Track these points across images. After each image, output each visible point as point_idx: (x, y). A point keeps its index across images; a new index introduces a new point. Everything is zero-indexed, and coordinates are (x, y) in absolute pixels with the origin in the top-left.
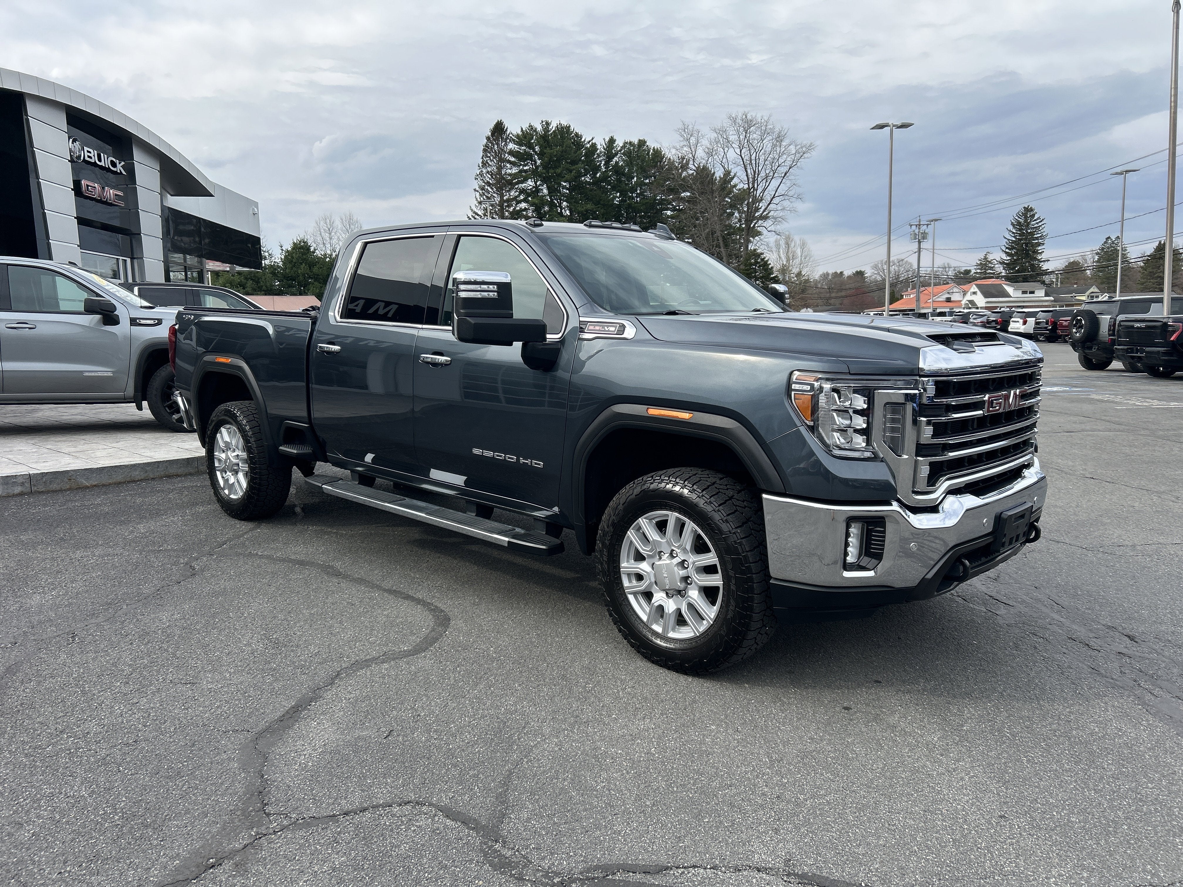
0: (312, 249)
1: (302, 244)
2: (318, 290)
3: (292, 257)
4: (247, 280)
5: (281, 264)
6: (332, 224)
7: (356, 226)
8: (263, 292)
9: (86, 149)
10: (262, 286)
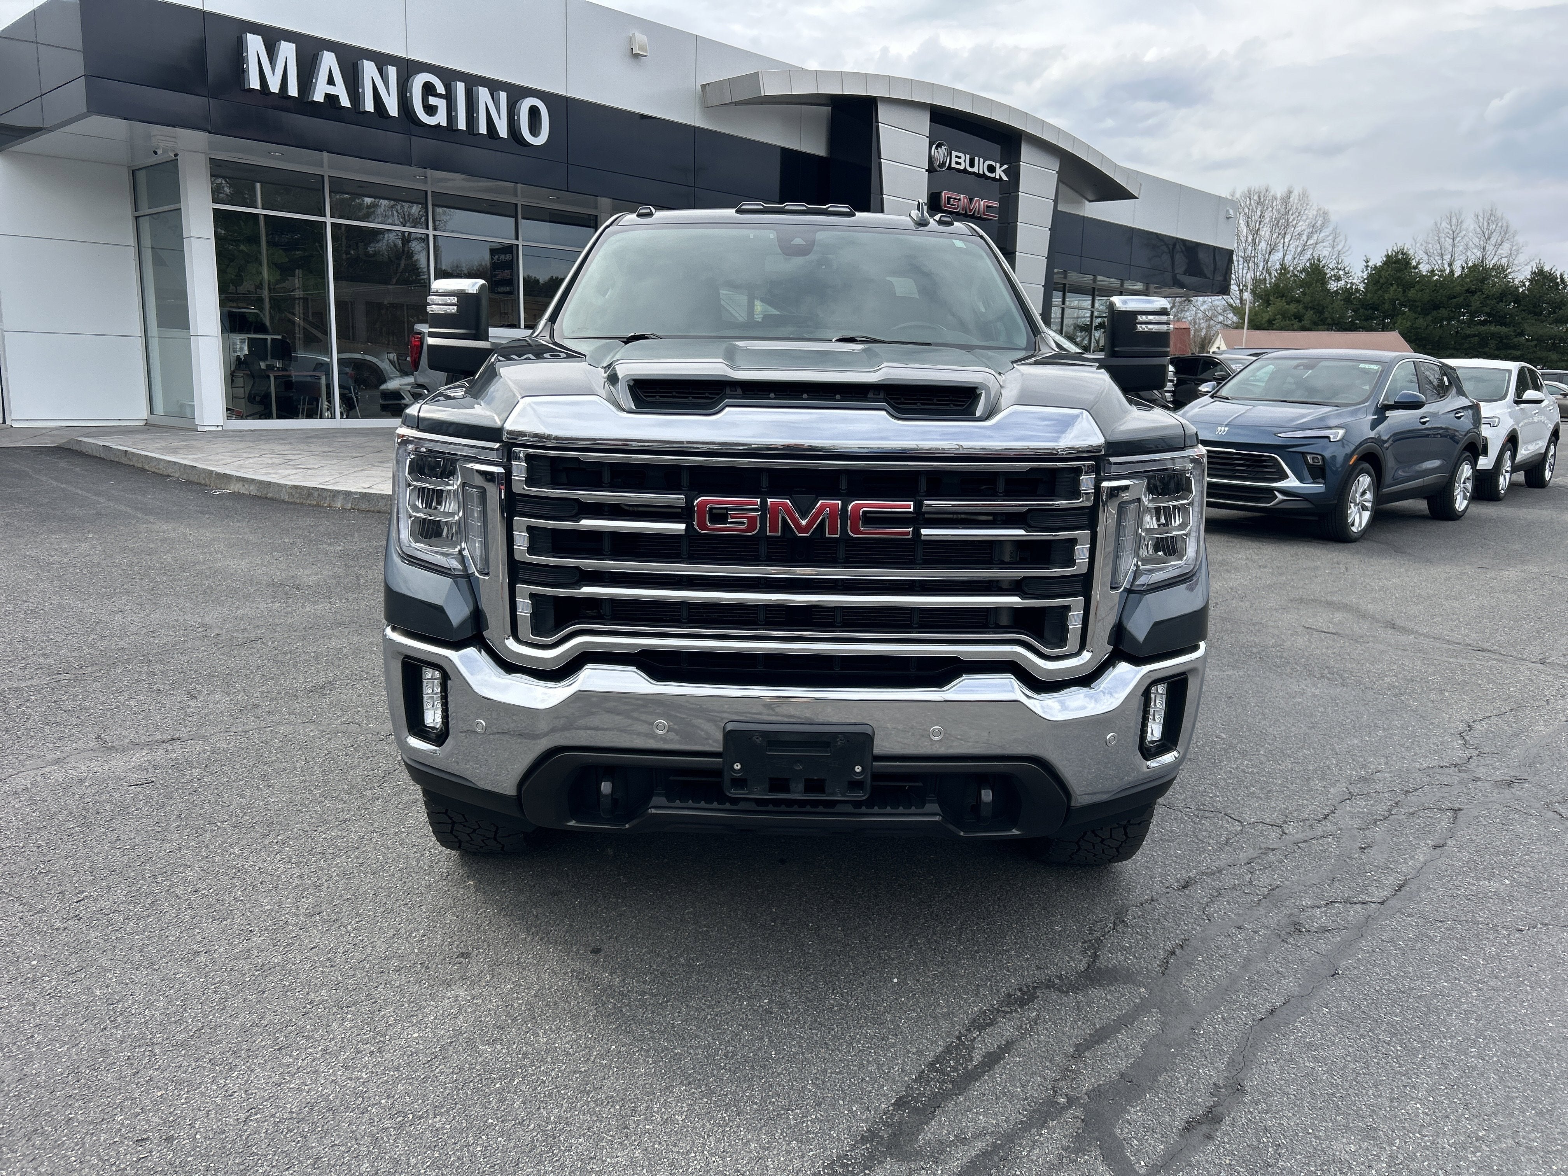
0: (1414, 263)
1: (1400, 256)
2: (1409, 323)
3: (1380, 277)
4: (1307, 311)
5: (1361, 287)
6: (1460, 223)
7: (1500, 224)
8: (1326, 327)
9: (954, 153)
10: (1327, 318)
